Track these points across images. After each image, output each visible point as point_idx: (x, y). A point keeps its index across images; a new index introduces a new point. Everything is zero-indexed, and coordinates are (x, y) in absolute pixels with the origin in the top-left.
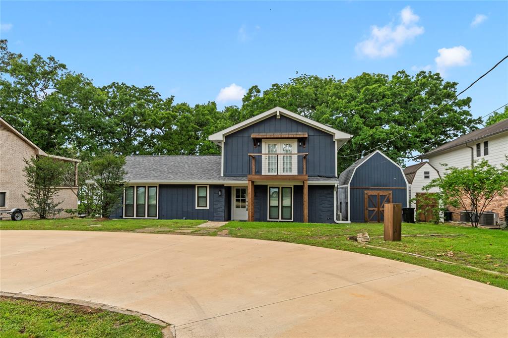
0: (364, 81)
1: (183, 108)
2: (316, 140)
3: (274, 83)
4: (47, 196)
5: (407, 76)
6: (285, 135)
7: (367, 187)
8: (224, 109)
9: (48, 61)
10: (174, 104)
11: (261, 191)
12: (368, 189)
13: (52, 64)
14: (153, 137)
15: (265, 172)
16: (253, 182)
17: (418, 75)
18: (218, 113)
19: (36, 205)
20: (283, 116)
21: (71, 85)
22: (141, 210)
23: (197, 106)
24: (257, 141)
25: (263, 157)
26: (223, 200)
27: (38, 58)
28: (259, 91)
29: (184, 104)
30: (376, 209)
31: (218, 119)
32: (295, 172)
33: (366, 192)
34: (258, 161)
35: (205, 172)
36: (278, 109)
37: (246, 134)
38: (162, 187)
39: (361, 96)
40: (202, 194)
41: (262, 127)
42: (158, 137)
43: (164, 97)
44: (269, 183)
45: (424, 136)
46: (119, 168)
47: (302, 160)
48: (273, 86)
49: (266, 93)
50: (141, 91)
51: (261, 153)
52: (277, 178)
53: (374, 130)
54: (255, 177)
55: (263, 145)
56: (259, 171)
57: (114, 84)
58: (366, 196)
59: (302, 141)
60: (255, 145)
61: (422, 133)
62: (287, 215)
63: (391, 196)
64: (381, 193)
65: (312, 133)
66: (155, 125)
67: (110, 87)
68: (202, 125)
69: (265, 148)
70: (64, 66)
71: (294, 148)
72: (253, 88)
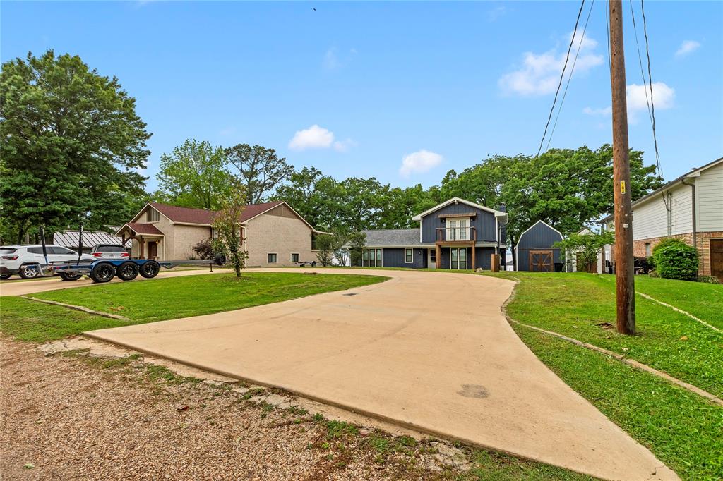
0: (545, 160)
1: (397, 192)
2: (483, 218)
3: (466, 168)
4: (326, 256)
5: (588, 151)
6: (461, 215)
7: (531, 248)
8: (428, 189)
9: (311, 170)
10: (390, 190)
11: (445, 251)
12: (533, 250)
13: (313, 172)
14: (376, 214)
15: (448, 239)
16: (440, 246)
17: (603, 148)
18: (423, 193)
19: (322, 260)
20: (459, 202)
21: (326, 185)
22: (372, 263)
23: (407, 190)
24: (443, 220)
25: (447, 230)
26: (422, 257)
27: (305, 169)
28: (455, 174)
29: (397, 189)
30: (539, 265)
31: (423, 198)
32: (468, 239)
33: (531, 252)
34: (444, 232)
35: (411, 239)
36: (456, 199)
37: (435, 215)
38: (385, 249)
39: (540, 173)
40: (409, 254)
41: (446, 211)
42: (379, 214)
43: (383, 184)
44: (451, 247)
45: (601, 204)
46: (363, 239)
47: (472, 230)
48: (466, 170)
49: (460, 176)
50: (367, 182)
51: (445, 227)
52: (454, 243)
53: (549, 202)
54: (441, 243)
55: (447, 222)
56: (444, 239)
57: (349, 179)
58: (531, 255)
59: (473, 218)
60: (441, 222)
61: (599, 201)
62: (463, 267)
63: (552, 255)
64: (543, 252)
65: (479, 213)
66: (377, 206)
67: (347, 181)
68: (409, 204)
69: (448, 224)
70: (320, 173)
71: (468, 223)
72: (451, 171)
